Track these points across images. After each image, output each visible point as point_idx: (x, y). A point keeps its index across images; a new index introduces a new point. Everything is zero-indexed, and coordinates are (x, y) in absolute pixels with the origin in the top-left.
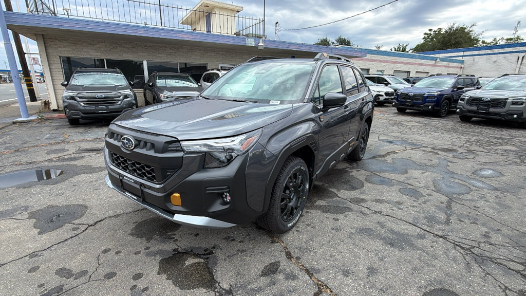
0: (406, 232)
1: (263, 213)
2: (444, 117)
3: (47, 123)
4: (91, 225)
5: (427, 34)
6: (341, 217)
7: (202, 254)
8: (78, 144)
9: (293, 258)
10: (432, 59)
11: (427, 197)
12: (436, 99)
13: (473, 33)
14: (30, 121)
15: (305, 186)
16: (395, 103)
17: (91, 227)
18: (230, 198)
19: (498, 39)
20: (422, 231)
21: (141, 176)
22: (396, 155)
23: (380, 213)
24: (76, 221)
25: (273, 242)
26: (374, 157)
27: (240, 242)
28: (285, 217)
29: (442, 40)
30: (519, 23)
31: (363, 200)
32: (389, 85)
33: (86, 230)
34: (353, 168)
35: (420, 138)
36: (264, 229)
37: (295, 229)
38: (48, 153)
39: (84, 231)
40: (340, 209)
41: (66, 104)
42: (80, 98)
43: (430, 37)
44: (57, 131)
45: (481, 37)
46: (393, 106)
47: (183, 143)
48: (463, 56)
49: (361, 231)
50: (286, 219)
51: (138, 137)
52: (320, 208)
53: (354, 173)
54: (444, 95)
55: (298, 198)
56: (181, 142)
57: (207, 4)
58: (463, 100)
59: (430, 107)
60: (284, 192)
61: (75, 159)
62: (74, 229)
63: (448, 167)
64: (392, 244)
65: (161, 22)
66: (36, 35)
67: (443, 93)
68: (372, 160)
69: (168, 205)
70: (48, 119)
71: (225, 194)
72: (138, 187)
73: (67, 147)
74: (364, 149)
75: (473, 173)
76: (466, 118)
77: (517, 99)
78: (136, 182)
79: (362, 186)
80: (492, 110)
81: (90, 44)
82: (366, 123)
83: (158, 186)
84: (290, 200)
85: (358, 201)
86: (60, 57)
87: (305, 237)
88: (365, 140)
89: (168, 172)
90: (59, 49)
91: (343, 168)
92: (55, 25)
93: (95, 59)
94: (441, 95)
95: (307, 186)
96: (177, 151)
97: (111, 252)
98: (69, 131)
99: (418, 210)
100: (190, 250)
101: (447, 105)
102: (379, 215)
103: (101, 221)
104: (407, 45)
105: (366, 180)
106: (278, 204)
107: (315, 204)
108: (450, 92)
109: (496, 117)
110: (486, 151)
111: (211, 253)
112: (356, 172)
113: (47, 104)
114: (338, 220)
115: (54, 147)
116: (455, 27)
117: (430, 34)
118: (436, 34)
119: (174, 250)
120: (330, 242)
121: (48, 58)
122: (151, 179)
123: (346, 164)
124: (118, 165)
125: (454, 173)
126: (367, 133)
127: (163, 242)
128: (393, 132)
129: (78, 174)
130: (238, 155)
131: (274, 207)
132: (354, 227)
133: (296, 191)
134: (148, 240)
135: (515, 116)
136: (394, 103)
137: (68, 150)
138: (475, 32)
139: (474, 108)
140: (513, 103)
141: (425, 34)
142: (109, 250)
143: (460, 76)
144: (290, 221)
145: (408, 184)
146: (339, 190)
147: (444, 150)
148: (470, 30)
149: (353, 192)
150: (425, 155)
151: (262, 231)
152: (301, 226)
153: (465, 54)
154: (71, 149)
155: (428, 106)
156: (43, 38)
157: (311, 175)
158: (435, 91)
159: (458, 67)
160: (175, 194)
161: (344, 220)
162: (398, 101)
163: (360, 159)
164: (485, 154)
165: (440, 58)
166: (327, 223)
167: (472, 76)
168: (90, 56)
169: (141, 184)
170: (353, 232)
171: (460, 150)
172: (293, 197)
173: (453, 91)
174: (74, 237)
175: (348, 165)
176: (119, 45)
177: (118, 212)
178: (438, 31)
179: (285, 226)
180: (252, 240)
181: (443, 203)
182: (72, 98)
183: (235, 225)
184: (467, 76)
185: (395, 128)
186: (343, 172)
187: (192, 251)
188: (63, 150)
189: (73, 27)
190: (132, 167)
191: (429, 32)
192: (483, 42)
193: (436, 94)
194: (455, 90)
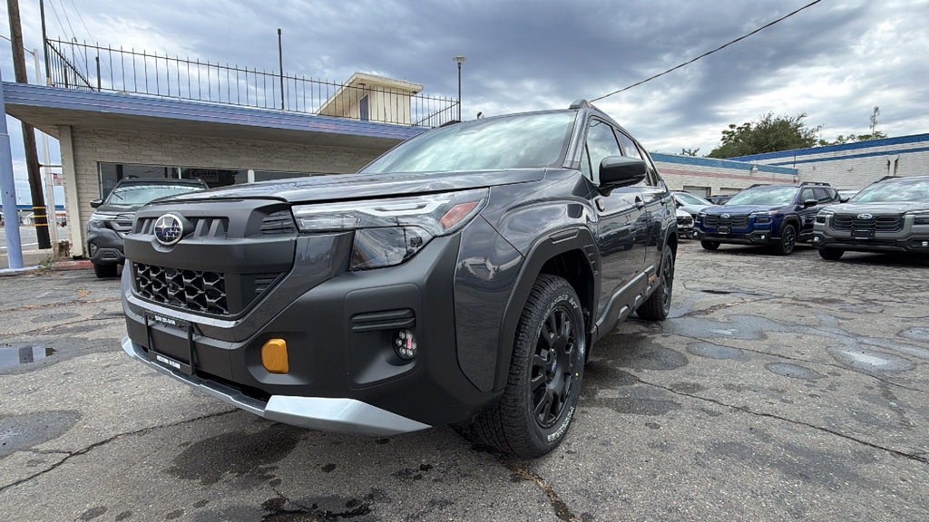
0: (824, 448)
1: (495, 395)
2: (788, 255)
3: (54, 276)
4: (77, 453)
5: (728, 133)
6: (661, 420)
7: (341, 514)
8: (102, 306)
9: (573, 516)
10: (743, 167)
11: (831, 378)
12: (771, 222)
13: (804, 127)
14: (25, 273)
15: (576, 348)
16: (699, 233)
17: (73, 458)
18: (414, 347)
19: (845, 138)
20: (861, 446)
21: (193, 307)
22: (730, 311)
23: (745, 409)
24: (44, 444)
25: (516, 479)
26: (689, 315)
27: (435, 480)
28: (542, 417)
29: (753, 140)
30: (877, 109)
31: (697, 387)
32: (680, 207)
33: (60, 464)
34: (654, 332)
35: (763, 283)
36: (490, 450)
37: (562, 448)
38: (34, 321)
39: (54, 467)
40: (653, 405)
41: (92, 236)
42: (121, 224)
43: (733, 137)
44: (67, 287)
45: (816, 134)
46: (695, 238)
47: (299, 211)
48: (794, 163)
49: (721, 448)
50: (544, 422)
51: (192, 211)
52: (609, 403)
53: (658, 339)
54: (783, 215)
55: (565, 375)
56: (293, 207)
57: (362, 80)
58: (821, 220)
59: (763, 237)
60: (538, 352)
61: (88, 329)
62: (31, 463)
63: (842, 326)
64: (805, 477)
65: (283, 104)
66: (59, 127)
67: (782, 211)
68: (688, 319)
69: (254, 371)
70: (58, 270)
71: (403, 336)
72: (185, 336)
73: (78, 309)
74: (668, 296)
75: (897, 334)
76: (831, 253)
77: (923, 214)
78: (180, 325)
79: (686, 362)
80: (879, 235)
81: (154, 142)
82: (668, 247)
83: (229, 324)
84: (550, 374)
85: (690, 389)
86: (98, 163)
87: (590, 466)
88: (669, 279)
89: (259, 285)
90: (98, 150)
91: (635, 334)
92: (94, 106)
93: (166, 168)
94: (778, 216)
95: (582, 350)
96: (283, 230)
97: (106, 514)
98: (93, 285)
99: (826, 403)
100: (310, 506)
101: (792, 233)
102: (745, 413)
103: (103, 443)
104: (696, 151)
105: (688, 350)
106: (527, 381)
107: (596, 397)
108: (792, 210)
109: (889, 247)
110: (898, 300)
111: (364, 511)
112: (663, 339)
113: (64, 247)
114: (657, 427)
115: (52, 311)
116: (773, 119)
117: (733, 133)
118: (742, 133)
119: (269, 505)
120: (655, 476)
121: (75, 165)
122: (214, 311)
123: (637, 326)
124: (146, 294)
125: (859, 336)
126: (670, 266)
127: (246, 486)
128: (707, 276)
129: (81, 353)
130: (435, 237)
131: (519, 383)
132: (700, 442)
133: (562, 358)
134: (208, 482)
135: (925, 244)
136: (696, 234)
137: (79, 315)
138: (807, 126)
139: (847, 234)
140: (917, 221)
141: (724, 132)
142: (104, 509)
143: (805, 183)
144: (552, 427)
145: (780, 356)
146: (638, 370)
147: (815, 301)
148: (799, 123)
149: (670, 373)
150: (787, 309)
151: (485, 455)
152: (574, 442)
153: (797, 159)
154: (85, 313)
155: (760, 235)
156: (72, 132)
157: (589, 322)
158: (766, 210)
159: (789, 181)
160: (273, 342)
161: (670, 426)
162: (703, 228)
163: (663, 317)
164: (899, 305)
165: (757, 166)
166: (636, 433)
167: (824, 184)
168: (153, 163)
169: (193, 328)
170: (702, 451)
171: (849, 300)
172: (556, 369)
173: (798, 209)
174: (25, 480)
175: (642, 328)
176: (206, 143)
177: (150, 423)
178: (746, 128)
179: (542, 438)
180: (465, 475)
181: (872, 388)
182: (107, 225)
183: (425, 426)
184: (817, 184)
185: (710, 270)
186: (636, 339)
187: (315, 506)
188: (69, 315)
189: (126, 109)
190: (174, 288)
191: (730, 130)
192: (822, 142)
193: (770, 213)
194: (802, 207)
